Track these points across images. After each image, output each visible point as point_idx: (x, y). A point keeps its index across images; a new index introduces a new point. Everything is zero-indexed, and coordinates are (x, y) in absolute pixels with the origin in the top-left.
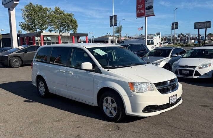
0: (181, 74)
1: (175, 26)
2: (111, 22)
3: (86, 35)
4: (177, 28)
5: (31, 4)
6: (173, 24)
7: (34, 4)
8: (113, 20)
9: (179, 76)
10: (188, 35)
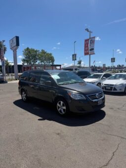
0: (106, 89)
1: (113, 60)
2: (73, 58)
3: (60, 66)
4: (114, 61)
5: (28, 48)
6: (112, 59)
7: (30, 48)
8: (74, 57)
9: (104, 90)
10: (123, 65)
